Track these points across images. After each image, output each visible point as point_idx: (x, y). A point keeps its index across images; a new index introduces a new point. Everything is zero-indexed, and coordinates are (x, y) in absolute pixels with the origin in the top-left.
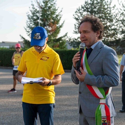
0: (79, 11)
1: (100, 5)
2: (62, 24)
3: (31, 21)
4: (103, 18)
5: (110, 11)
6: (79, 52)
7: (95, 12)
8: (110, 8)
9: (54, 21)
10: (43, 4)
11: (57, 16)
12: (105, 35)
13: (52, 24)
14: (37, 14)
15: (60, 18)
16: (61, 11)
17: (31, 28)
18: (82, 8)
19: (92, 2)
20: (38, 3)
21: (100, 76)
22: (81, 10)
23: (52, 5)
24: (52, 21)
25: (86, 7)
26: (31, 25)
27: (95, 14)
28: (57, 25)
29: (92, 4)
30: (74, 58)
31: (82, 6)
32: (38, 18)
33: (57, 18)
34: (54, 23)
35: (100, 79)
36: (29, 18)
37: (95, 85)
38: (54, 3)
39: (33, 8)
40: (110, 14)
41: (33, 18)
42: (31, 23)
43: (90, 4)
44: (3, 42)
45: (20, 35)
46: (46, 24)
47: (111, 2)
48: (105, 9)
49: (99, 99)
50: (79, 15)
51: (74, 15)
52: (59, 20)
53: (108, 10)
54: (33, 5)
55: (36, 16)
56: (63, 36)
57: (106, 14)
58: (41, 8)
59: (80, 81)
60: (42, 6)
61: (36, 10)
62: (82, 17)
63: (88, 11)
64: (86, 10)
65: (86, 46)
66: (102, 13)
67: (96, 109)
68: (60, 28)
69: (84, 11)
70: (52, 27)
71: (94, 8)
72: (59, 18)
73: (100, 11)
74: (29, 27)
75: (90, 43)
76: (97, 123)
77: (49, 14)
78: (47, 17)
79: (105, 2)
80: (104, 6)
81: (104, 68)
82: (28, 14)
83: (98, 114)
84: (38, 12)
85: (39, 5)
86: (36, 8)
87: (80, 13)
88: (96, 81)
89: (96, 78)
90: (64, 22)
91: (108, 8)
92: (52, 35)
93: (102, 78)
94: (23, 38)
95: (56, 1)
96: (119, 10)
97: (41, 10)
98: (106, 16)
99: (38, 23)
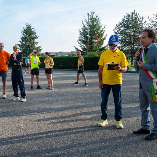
0: (118, 27)
1: (134, 22)
2: (105, 37)
3: (82, 36)
4: (136, 32)
5: (142, 26)
6: (139, 50)
7: (130, 27)
8: (142, 23)
9: (99, 35)
10: (91, 23)
11: (101, 31)
12: (138, 44)
13: (98, 38)
14: (87, 31)
15: (104, 32)
16: (104, 28)
17: (82, 41)
18: (120, 24)
19: (128, 20)
20: (87, 22)
21: (153, 65)
22: (120, 26)
23: (97, 23)
24: (97, 35)
25: (123, 24)
26: (82, 39)
27: (130, 29)
28: (101, 38)
29: (128, 21)
30: (136, 54)
31: (120, 23)
32: (87, 34)
33: (101, 33)
34: (99, 37)
35: (153, 66)
36: (81, 34)
37: (150, 70)
38: (99, 22)
39: (83, 26)
40: (142, 28)
41: (84, 34)
42: (82, 37)
43: (126, 21)
44: (60, 52)
45: (74, 47)
46: (93, 38)
47: (143, 19)
48: (138, 24)
49: (153, 79)
50: (118, 29)
51: (114, 30)
52: (103, 34)
53: (141, 25)
54: (83, 24)
55: (86, 32)
56: (105, 46)
57: (139, 29)
58: (89, 26)
59: (140, 69)
60: (90, 24)
61: (86, 27)
62: (120, 31)
63: (124, 27)
64: (123, 25)
65: (143, 46)
66: (136, 28)
67: (151, 85)
68: (103, 40)
69: (122, 27)
70: (97, 40)
71: (129, 24)
72: (102, 32)
73: (134, 26)
74: (80, 40)
75: (146, 44)
76: (152, 93)
77: (95, 30)
78: (94, 32)
79: (138, 19)
80: (137, 22)
81: (155, 60)
82: (80, 31)
83: (152, 88)
84: (87, 29)
85: (88, 24)
86: (86, 26)
87: (119, 28)
88: (150, 68)
89: (150, 66)
90: (106, 36)
91: (140, 23)
92: (98, 45)
93: (154, 66)
94: (76, 48)
95: (100, 20)
96: (149, 25)
97: (89, 27)
98: (138, 30)
99: (87, 37)
